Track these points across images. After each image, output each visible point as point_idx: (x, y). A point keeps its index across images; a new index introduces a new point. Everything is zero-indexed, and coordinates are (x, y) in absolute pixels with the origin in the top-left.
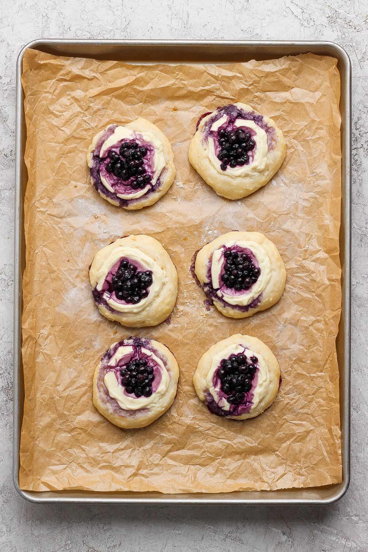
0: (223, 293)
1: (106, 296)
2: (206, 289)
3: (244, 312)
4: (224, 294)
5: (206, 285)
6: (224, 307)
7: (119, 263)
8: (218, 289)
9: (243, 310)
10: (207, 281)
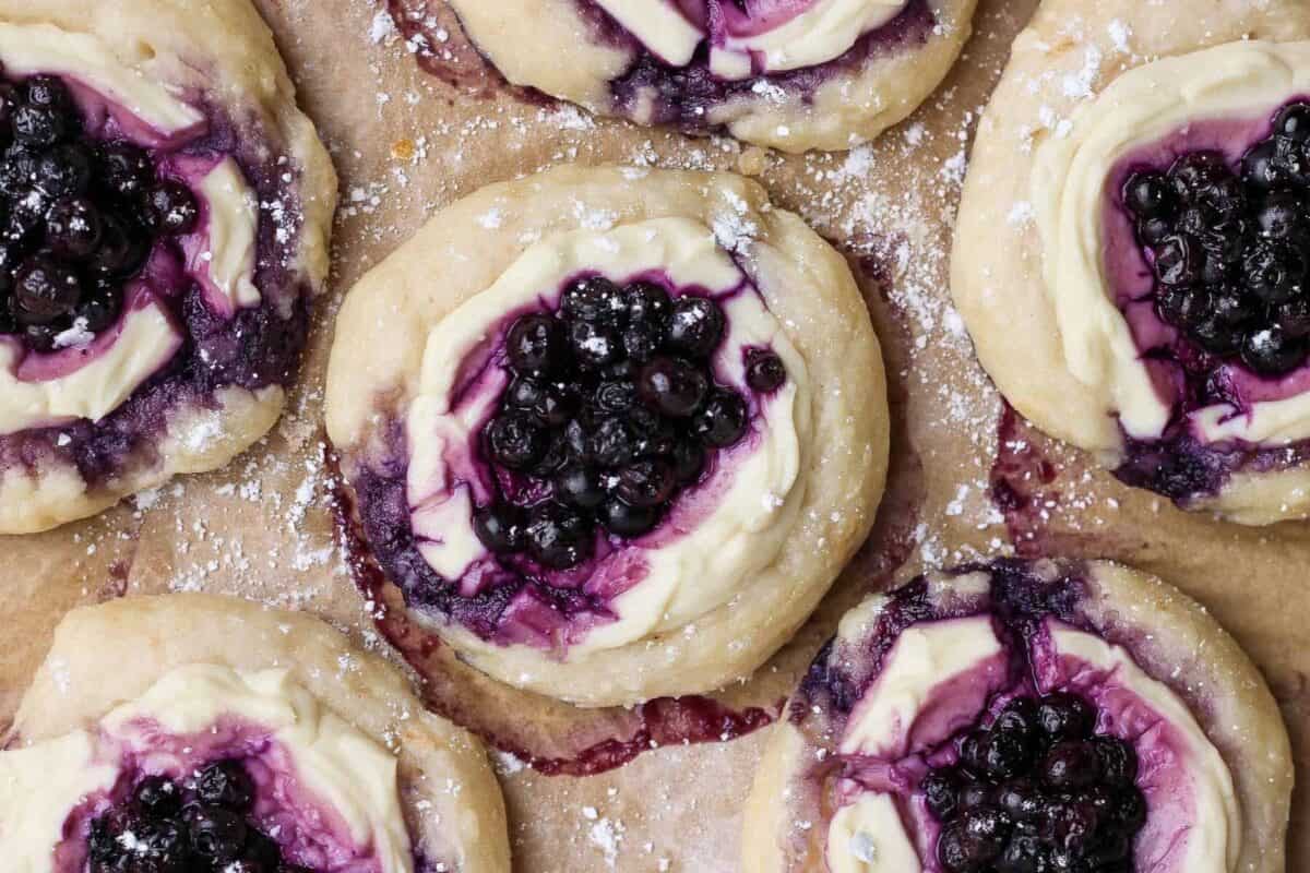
0: (742, 44)
1: (1210, 425)
2: (642, 105)
3: (922, 40)
4: (754, 43)
5: (619, 87)
6: (807, 101)
7: (1121, 221)
8: (701, 55)
9: (911, 34)
10: (612, 61)
